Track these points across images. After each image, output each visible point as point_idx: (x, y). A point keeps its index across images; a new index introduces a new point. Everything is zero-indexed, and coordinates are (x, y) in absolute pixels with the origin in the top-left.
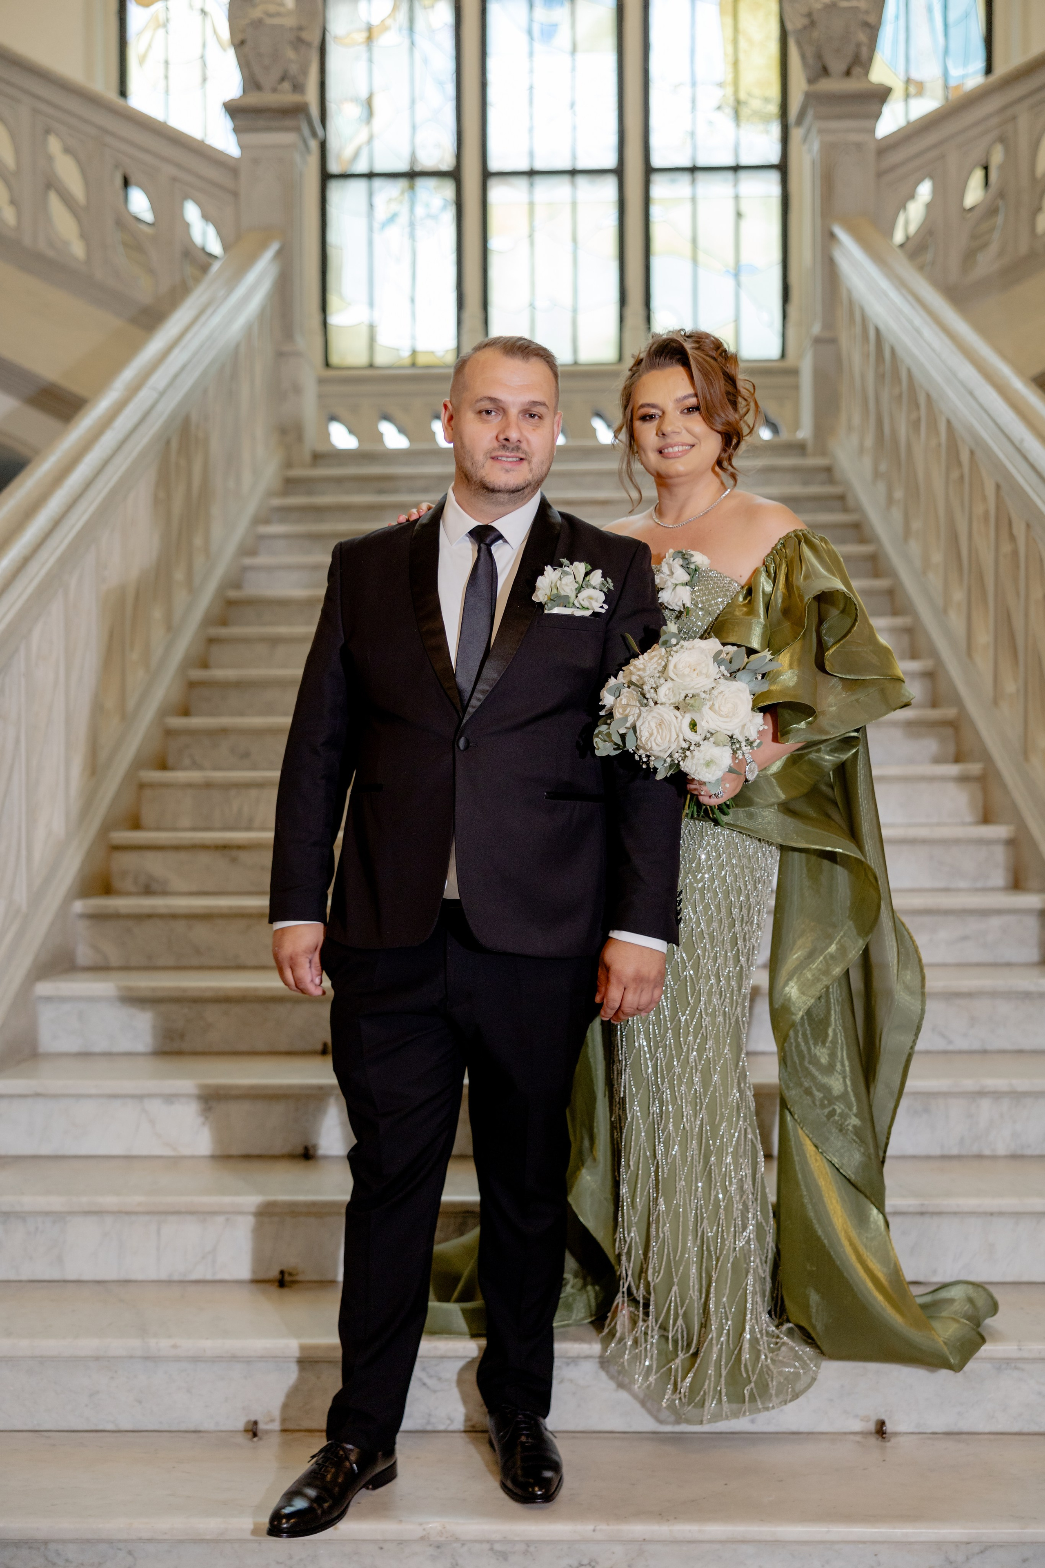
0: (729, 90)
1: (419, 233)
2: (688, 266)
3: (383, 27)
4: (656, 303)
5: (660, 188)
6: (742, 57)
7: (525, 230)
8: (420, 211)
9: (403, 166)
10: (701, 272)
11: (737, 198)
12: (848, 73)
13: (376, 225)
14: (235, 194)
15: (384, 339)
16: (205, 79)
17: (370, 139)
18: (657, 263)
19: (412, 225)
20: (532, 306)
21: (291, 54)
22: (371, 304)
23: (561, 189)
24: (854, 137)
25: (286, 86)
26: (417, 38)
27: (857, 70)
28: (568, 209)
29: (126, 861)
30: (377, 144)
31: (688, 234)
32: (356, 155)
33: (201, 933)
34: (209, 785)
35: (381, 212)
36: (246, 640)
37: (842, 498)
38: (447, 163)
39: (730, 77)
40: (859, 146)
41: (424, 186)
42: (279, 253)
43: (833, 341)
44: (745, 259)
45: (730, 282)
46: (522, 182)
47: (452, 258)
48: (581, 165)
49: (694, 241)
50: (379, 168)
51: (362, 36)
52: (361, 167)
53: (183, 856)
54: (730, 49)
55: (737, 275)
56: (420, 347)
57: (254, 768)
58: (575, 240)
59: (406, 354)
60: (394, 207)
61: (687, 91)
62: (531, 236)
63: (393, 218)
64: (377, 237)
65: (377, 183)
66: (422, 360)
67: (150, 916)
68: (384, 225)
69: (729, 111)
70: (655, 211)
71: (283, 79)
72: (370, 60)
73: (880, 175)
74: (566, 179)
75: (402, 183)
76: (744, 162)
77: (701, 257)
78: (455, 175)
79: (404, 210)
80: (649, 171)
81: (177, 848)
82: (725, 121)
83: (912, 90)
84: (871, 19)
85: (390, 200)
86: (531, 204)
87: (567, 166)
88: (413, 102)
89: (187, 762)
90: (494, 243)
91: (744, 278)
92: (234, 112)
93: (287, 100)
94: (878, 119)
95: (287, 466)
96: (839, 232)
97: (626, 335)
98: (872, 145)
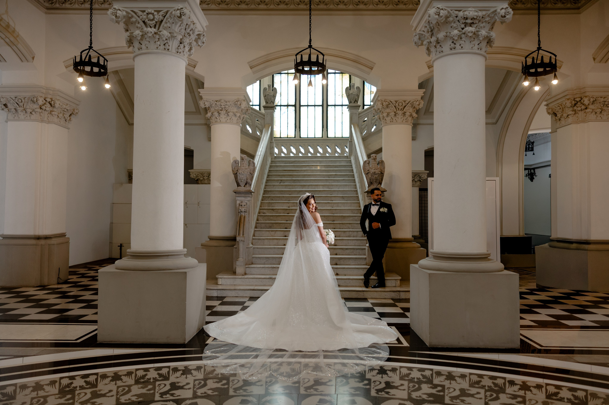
0: (341, 92)
3: (283, 81)
4: (328, 128)
5: (329, 108)
8: (289, 112)
9: (286, 104)
10: (336, 122)
11: (342, 110)
12: (354, 102)
13: (281, 114)
14: (264, 119)
15: (283, 133)
16: (253, 88)
18: (329, 121)
19: (288, 114)
22: (280, 127)
23: (313, 108)
24: (355, 112)
27: (356, 102)
28: (314, 112)
29: (262, 211)
30: (282, 100)
32: (278, 102)
33: (271, 218)
34: (269, 203)
35: (282, 112)
36: (270, 185)
37: (351, 165)
38: (294, 104)
39: (341, 90)
40: (356, 113)
41: (290, 107)
42: (271, 128)
43: (352, 142)
44: (344, 120)
45: (341, 124)
46: (307, 107)
47: (294, 119)
48: (316, 104)
49: (335, 117)
50: (282, 104)
52: (279, 104)
53: (268, 210)
54: (341, 85)
56: (289, 134)
57: (273, 201)
59: (286, 135)
63: (284, 113)
65: (282, 107)
66: (289, 137)
67: (266, 216)
69: (341, 95)
70: (329, 112)
71: (271, 102)
72: (281, 86)
73: (359, 117)
75: (286, 107)
76: (343, 104)
77: (336, 120)
78: (295, 106)
79: (286, 111)
80: (328, 105)
81: (267, 209)
82: (340, 98)
83: (372, 92)
84: (358, 94)
85: (284, 110)
86: (308, 111)
87: (314, 104)
88: (288, 93)
89: (265, 200)
91: (343, 123)
92: (264, 107)
93: (272, 105)
94: (359, 109)
95: (272, 159)
96: (352, 126)
97: (323, 133)
98: (358, 113)
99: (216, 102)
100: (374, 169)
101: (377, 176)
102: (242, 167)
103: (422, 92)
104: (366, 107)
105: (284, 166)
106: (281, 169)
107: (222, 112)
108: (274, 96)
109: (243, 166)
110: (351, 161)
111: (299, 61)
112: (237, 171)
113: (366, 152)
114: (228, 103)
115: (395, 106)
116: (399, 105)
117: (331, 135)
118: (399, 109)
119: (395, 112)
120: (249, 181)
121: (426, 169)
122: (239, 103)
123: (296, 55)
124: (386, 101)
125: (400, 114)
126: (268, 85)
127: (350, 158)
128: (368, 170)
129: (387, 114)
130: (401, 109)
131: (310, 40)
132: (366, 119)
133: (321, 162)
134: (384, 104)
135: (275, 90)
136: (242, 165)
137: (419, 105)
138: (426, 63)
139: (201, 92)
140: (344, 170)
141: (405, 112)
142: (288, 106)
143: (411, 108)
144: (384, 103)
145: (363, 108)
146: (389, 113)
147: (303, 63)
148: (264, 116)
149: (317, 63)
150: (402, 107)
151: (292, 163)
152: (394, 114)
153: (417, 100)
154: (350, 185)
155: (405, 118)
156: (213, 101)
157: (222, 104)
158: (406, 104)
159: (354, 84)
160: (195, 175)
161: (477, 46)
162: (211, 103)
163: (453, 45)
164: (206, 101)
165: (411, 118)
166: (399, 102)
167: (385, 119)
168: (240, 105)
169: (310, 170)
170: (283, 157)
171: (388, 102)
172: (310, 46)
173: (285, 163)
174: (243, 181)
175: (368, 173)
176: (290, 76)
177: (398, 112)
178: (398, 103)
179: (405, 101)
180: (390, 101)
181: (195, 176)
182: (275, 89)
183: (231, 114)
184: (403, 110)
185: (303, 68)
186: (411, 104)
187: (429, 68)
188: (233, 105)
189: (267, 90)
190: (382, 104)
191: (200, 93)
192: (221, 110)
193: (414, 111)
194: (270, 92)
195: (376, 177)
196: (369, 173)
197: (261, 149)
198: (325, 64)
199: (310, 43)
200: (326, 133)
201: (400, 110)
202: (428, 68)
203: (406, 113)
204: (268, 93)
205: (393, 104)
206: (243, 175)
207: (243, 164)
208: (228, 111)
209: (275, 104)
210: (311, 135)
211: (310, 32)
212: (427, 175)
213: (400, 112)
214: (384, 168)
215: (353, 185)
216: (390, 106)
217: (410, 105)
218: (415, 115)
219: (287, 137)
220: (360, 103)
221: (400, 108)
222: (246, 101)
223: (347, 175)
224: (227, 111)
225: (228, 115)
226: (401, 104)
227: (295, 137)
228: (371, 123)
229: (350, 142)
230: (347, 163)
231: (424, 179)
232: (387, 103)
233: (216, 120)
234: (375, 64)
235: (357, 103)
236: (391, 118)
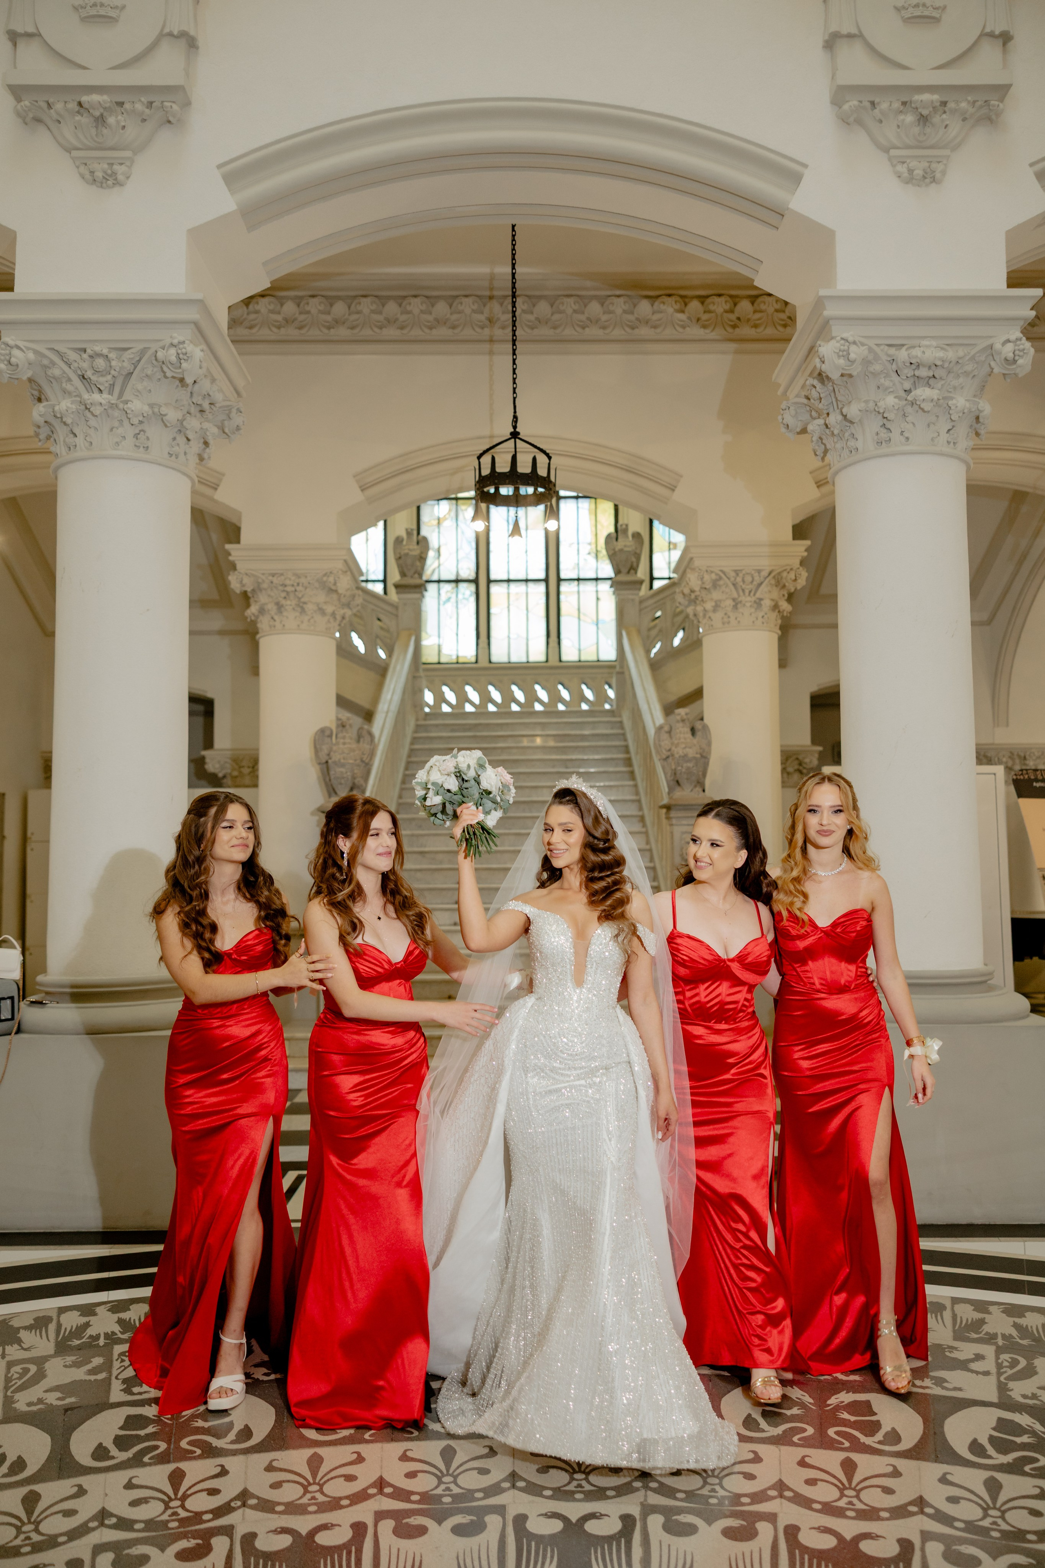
0: (594, 546)
1: (460, 606)
2: (576, 620)
3: (445, 519)
4: (562, 636)
5: (564, 587)
6: (598, 532)
7: (506, 605)
8: (460, 596)
9: (453, 577)
10: (582, 623)
11: (597, 591)
12: (628, 572)
13: (441, 602)
14: (397, 616)
15: (445, 651)
16: (367, 540)
17: (439, 565)
18: (562, 619)
19: (457, 602)
20: (509, 637)
21: (418, 564)
22: (439, 637)
23: (521, 588)
24: (631, 597)
25: (416, 575)
26: (459, 523)
27: (632, 571)
28: (524, 596)
30: (442, 567)
31: (576, 607)
32: (433, 573)
35: (444, 597)
37: (624, 734)
38: (472, 576)
39: (594, 541)
40: (633, 600)
41: (462, 586)
42: (415, 640)
43: (622, 673)
44: (600, 617)
45: (595, 627)
46: (505, 585)
47: (474, 616)
48: (530, 577)
49: (579, 610)
50: (443, 578)
51: (436, 522)
52: (435, 578)
54: (594, 529)
55: (597, 625)
56: (460, 654)
58: (527, 609)
59: (454, 657)
60: (449, 595)
61: (575, 546)
62: (508, 607)
63: (449, 599)
64: (441, 607)
65: (442, 584)
66: (461, 660)
68: (445, 603)
69: (594, 555)
70: (562, 597)
71: (415, 573)
72: (439, 532)
73: (640, 610)
74: (524, 583)
75: (453, 585)
76: (600, 576)
77: (582, 617)
78: (476, 581)
79: (454, 596)
80: (559, 580)
82: (592, 560)
83: (672, 546)
84: (638, 551)
85: (447, 592)
86: (509, 594)
87: (524, 578)
88: (457, 550)
90: (492, 611)
91: (600, 625)
92: (397, 586)
93: (417, 581)
94: (640, 589)
95: (417, 720)
96: (624, 634)
97: (550, 650)
98: (637, 599)
99: (271, 578)
100: (683, 746)
101: (690, 765)
102: (341, 746)
103: (803, 549)
104: (657, 584)
105: (450, 737)
106: (441, 746)
107: (288, 602)
108: (422, 558)
109: (344, 744)
110: (621, 722)
111: (486, 471)
112: (329, 755)
113: (661, 700)
114: (303, 580)
115: (734, 585)
116: (743, 581)
117: (569, 653)
118: (743, 590)
119: (734, 600)
120: (359, 781)
121: (815, 741)
122: (331, 579)
123: (479, 458)
124: (712, 572)
125: (748, 604)
126: (407, 530)
127: (620, 716)
128: (670, 750)
129: (713, 604)
130: (750, 592)
131: (515, 418)
132: (659, 614)
133: (543, 725)
134: (705, 579)
135: (423, 543)
136: (342, 741)
137: (795, 580)
138: (811, 473)
139: (233, 553)
140: (604, 747)
141: (761, 599)
142: (457, 581)
143: (774, 588)
144: (707, 577)
145: (651, 587)
146: (720, 601)
147: (496, 478)
148: (397, 608)
149: (532, 478)
150: (750, 587)
151: (469, 730)
152: (732, 603)
153: (791, 569)
154: (622, 786)
155: (761, 614)
156: (263, 574)
157: (288, 582)
158: (762, 579)
159: (627, 525)
160: (219, 762)
161: (944, 437)
162: (260, 580)
163: (884, 434)
164: (246, 574)
165: (776, 613)
166: (744, 572)
167: (710, 618)
168: (335, 584)
169: (517, 748)
170: (446, 714)
171: (717, 574)
172: (515, 435)
173: (453, 731)
174: (343, 781)
175: (668, 757)
176: (463, 504)
177: (742, 598)
178: (741, 575)
179: (759, 571)
180: (722, 571)
181: (217, 766)
182: (425, 539)
183: (310, 607)
184: (754, 595)
185: (497, 489)
186: (774, 577)
187: (818, 487)
188: (317, 585)
189: (404, 543)
190: (702, 579)
191: (230, 554)
192: (285, 598)
193: (784, 595)
194: (411, 547)
195: (688, 768)
196: (671, 758)
197: (389, 697)
198: (552, 478)
199: (515, 427)
200: (557, 650)
201: (747, 594)
202: (815, 486)
203: (762, 602)
204: (406, 551)
205: (729, 579)
206: (343, 765)
207: (344, 738)
208: (303, 600)
209: (425, 578)
210: (518, 657)
211: (514, 399)
212: (817, 755)
213: (748, 600)
214: (709, 744)
215: (629, 786)
216: (721, 582)
217: (773, 582)
218: (785, 606)
219: (455, 661)
220: (642, 573)
221: (748, 587)
222: (349, 573)
223: (612, 759)
224: (299, 599)
225: (303, 611)
226: (748, 579)
227: (476, 662)
228: (673, 624)
229: (618, 673)
230: (612, 728)
231: (811, 766)
232: (714, 576)
233: (272, 623)
234: (681, 476)
235: (636, 573)
236: (726, 614)
